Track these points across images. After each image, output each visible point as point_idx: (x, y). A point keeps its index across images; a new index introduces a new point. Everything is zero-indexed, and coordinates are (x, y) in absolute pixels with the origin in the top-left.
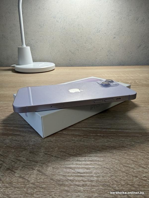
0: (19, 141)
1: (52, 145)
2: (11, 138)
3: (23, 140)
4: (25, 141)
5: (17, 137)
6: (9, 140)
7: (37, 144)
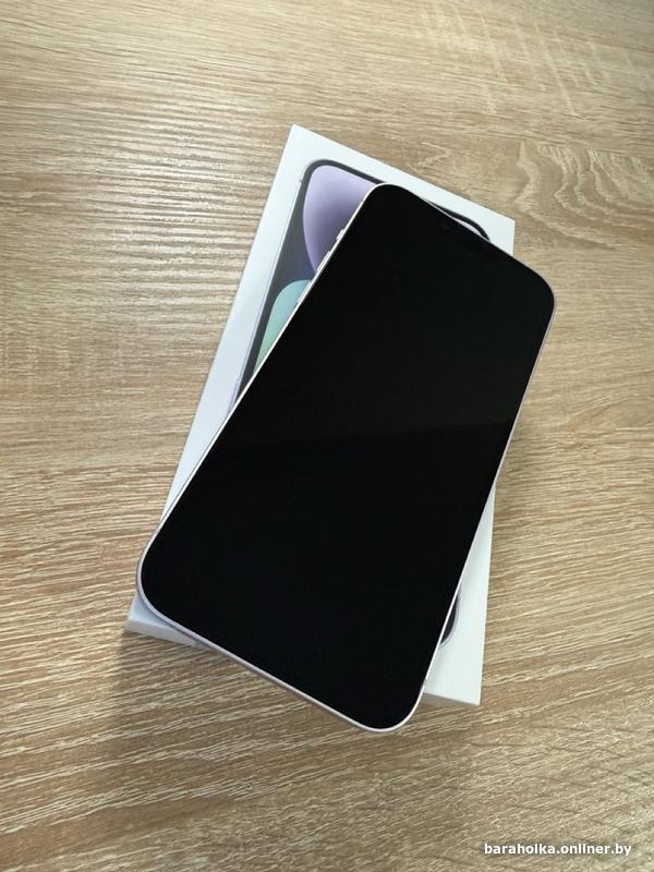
0: (246, 846)
1: (384, 828)
2: (200, 835)
3: (261, 832)
4: (274, 837)
5: (224, 821)
6: (199, 849)
7: (329, 843)
